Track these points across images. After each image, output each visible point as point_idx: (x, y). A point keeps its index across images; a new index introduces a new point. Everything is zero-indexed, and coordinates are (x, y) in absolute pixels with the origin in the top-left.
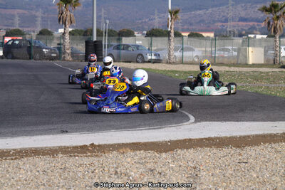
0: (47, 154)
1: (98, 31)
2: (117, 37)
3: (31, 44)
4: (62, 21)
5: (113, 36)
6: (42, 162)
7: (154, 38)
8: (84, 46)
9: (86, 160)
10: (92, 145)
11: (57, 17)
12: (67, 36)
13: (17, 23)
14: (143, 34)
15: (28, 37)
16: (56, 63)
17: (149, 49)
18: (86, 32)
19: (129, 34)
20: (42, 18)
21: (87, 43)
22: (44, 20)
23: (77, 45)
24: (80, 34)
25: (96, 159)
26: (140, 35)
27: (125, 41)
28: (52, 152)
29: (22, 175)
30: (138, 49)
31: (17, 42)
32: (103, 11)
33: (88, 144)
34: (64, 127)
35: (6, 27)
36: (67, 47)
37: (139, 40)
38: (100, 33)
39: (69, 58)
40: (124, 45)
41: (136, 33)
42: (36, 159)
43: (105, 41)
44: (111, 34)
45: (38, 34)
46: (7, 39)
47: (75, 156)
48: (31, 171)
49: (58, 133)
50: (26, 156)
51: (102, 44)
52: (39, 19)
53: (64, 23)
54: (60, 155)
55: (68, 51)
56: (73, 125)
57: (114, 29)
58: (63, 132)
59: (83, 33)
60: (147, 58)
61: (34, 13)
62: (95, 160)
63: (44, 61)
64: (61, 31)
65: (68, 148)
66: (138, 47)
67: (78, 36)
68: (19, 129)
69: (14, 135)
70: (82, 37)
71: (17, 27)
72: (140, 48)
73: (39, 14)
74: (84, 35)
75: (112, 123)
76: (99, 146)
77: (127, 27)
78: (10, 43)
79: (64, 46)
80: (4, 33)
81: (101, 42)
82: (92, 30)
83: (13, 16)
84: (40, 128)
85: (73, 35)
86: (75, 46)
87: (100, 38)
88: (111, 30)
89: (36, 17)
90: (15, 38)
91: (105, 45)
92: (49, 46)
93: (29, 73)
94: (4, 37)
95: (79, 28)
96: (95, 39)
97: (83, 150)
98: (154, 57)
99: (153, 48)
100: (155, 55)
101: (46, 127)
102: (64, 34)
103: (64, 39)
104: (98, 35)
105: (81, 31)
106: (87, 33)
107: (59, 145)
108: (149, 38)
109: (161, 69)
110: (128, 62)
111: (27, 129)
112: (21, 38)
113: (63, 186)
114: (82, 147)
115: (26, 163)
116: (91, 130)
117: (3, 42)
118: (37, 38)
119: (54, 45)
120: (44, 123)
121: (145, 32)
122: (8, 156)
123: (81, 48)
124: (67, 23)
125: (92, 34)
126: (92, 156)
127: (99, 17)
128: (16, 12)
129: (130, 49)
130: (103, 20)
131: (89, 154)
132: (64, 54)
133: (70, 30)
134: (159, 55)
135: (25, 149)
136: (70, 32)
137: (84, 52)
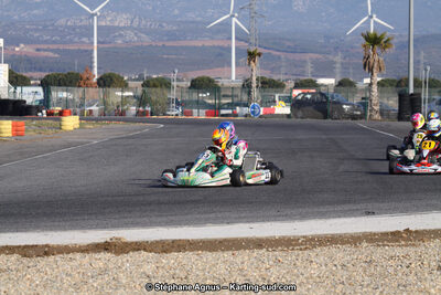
0: (348, 242)
1: (415, 81)
3: (327, 98)
4: (368, 67)
6: (341, 254)
8: (397, 101)
9: (399, 251)
10: (407, 230)
11: (362, 62)
12: (375, 88)
13: (310, 70)
15: (323, 90)
16: (360, 123)
18: (400, 82)
20: (342, 64)
21: (402, 97)
22: (345, 67)
23: (388, 100)
24: (391, 85)
25: (413, 249)
28: (354, 240)
29: (314, 270)
31: (309, 96)
32: (422, 54)
33: (402, 230)
34: (370, 207)
35: (295, 77)
36: (374, 102)
38: (417, 84)
39: (377, 116)
42: (333, 249)
43: (425, 94)
44: (433, 84)
45: (337, 86)
46: (296, 92)
47: (384, 246)
48: (326, 265)
49: (362, 215)
50: (320, 245)
51: (420, 98)
52: (338, 66)
53: (371, 70)
54: (365, 244)
55: (377, 108)
56: (381, 205)
58: (368, 213)
59: (395, 84)
61: (331, 57)
62: (411, 251)
63: (344, 121)
64: (367, 81)
65: (375, 234)
67: (390, 88)
68: (310, 210)
69: (303, 217)
70: (394, 88)
71: (310, 77)
73: (338, 58)
74: (397, 86)
75: (434, 202)
76: (416, 232)
78: (300, 97)
79: (371, 101)
80: (293, 85)
81: (420, 94)
82: (407, 80)
83: (305, 61)
84: (339, 208)
85: (383, 86)
86: (385, 101)
87: (418, 91)
88: (433, 80)
89: (335, 63)
90: (306, 91)
91: (425, 99)
92: (350, 101)
93: (324, 137)
94: (292, 90)
96: (411, 91)
97: (394, 237)
101: (346, 207)
102: (371, 84)
103: (370, 91)
104: (414, 86)
105: (394, 81)
106: (401, 84)
107: (363, 230)
111: (322, 209)
112: (313, 91)
113: (368, 285)
114: (393, 234)
115: (320, 255)
116: (405, 211)
117: (290, 97)
118: (335, 91)
119: (357, 100)
120: (344, 202)
122: (296, 245)
123: (393, 103)
124: (375, 70)
125: (407, 85)
126: (406, 246)
127: (417, 62)
128: (308, 57)
130: (422, 66)
131: (403, 243)
132: (371, 111)
133: (379, 79)
135: (318, 237)
136: (378, 83)
137: (397, 109)
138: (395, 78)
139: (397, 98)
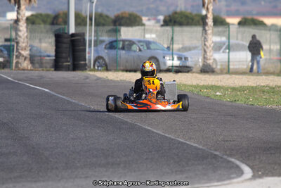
1: (77, 16)
2: (111, 27)
5: (104, 25)
7: (177, 29)
8: (53, 43)
12: (23, 26)
14: (158, 21)
16: (3, 74)
17: (168, 48)
18: (56, 17)
19: (133, 20)
21: (59, 38)
23: (40, 42)
24: (45, 22)
26: (152, 22)
27: (127, 33)
30: (148, 48)
36: (22, 45)
37: (151, 32)
38: (80, 21)
39: (26, 64)
40: (124, 41)
41: (145, 19)
43: (90, 34)
44: (100, 21)
51: (84, 40)
53: (17, 2)
55: (26, 53)
57: (105, 12)
59: (49, 20)
60: (165, 64)
64: (12, 16)
66: (148, 44)
67: (42, 26)
70: (48, 27)
72: (152, 46)
74: (53, 24)
77: (128, 10)
79: (17, 43)
81: (83, 35)
82: (67, 15)
85: (33, 23)
86: (36, 44)
87: (80, 30)
88: (101, 15)
91: (90, 41)
95: (44, 11)
96: (72, 30)
98: (176, 63)
99: (176, 46)
100: (180, 58)
102: (17, 21)
103: (17, 30)
104: (77, 24)
105: (48, 16)
106: (57, 20)
108: (169, 29)
109: (189, 83)
110: (130, 71)
121: (161, 18)
123: (47, 46)
124: (22, 2)
125: (66, 22)
129: (135, 47)
132: (17, 57)
133: (28, 14)
134: (186, 59)
136: (28, 19)
137: (53, 53)
138: (50, 12)
139: (52, 40)
